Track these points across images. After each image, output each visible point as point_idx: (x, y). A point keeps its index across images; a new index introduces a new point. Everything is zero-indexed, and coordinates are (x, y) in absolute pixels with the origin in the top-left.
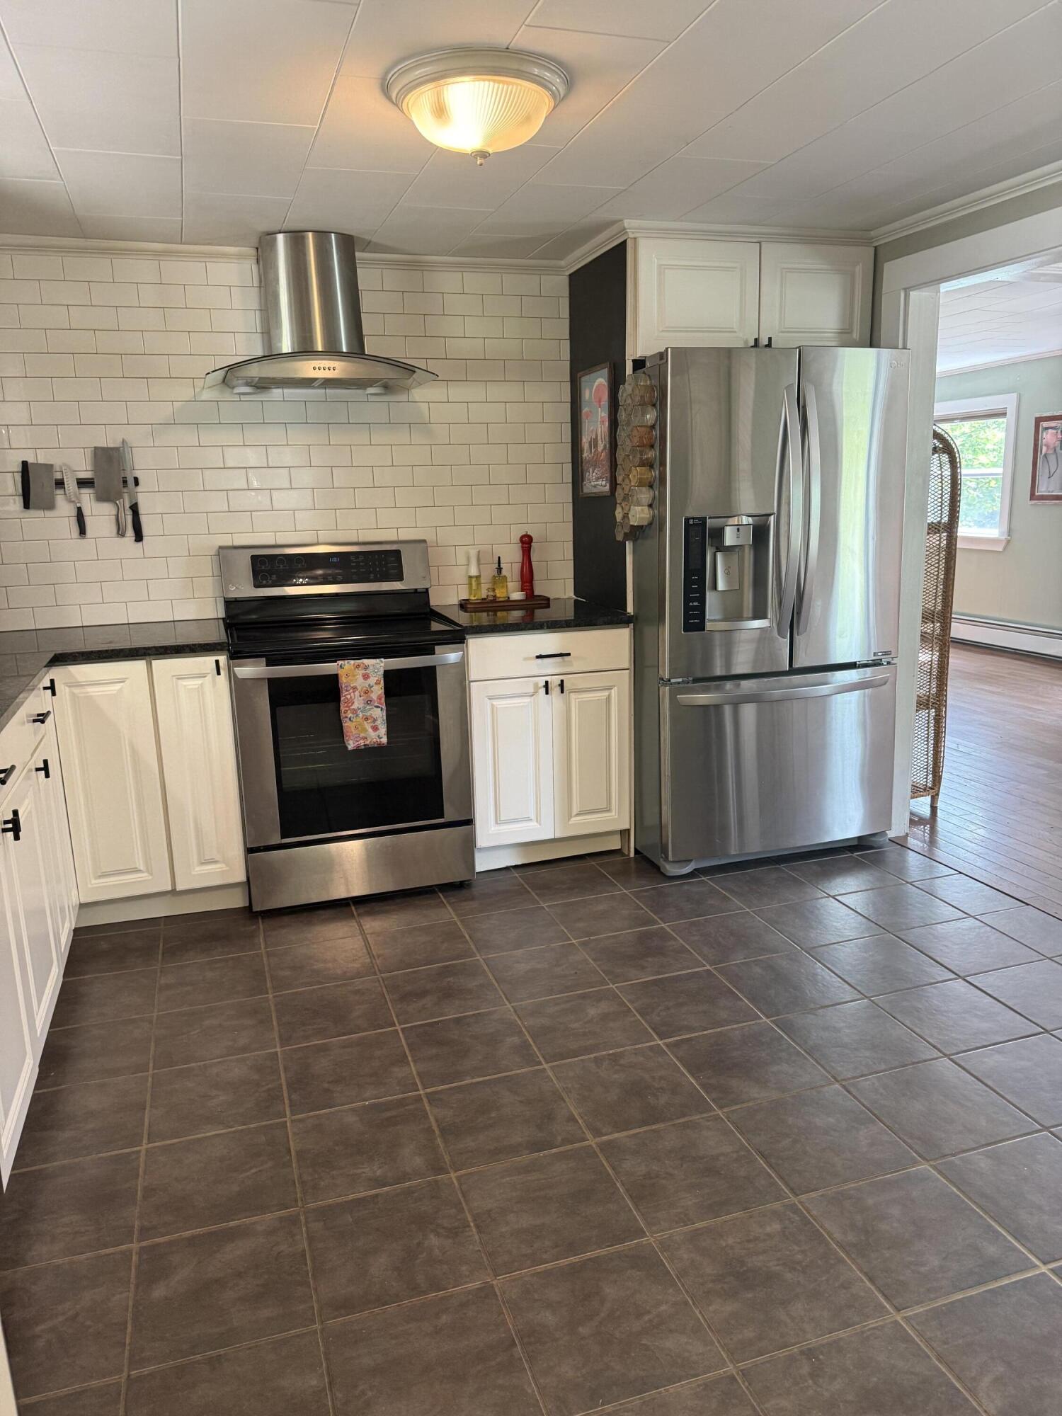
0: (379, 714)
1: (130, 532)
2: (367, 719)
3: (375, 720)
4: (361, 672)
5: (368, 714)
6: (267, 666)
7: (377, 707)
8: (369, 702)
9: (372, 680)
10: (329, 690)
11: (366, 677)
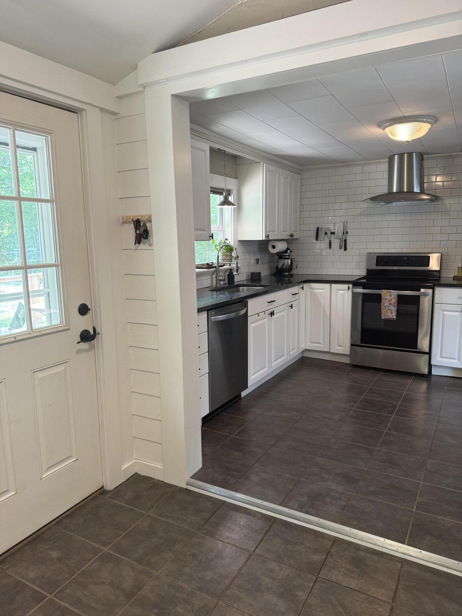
0: (394, 309)
1: (343, 248)
2: (389, 310)
3: (392, 310)
4: (389, 294)
5: (390, 308)
6: (362, 289)
7: (393, 306)
8: (390, 304)
9: (392, 297)
10: (378, 298)
11: (390, 296)
